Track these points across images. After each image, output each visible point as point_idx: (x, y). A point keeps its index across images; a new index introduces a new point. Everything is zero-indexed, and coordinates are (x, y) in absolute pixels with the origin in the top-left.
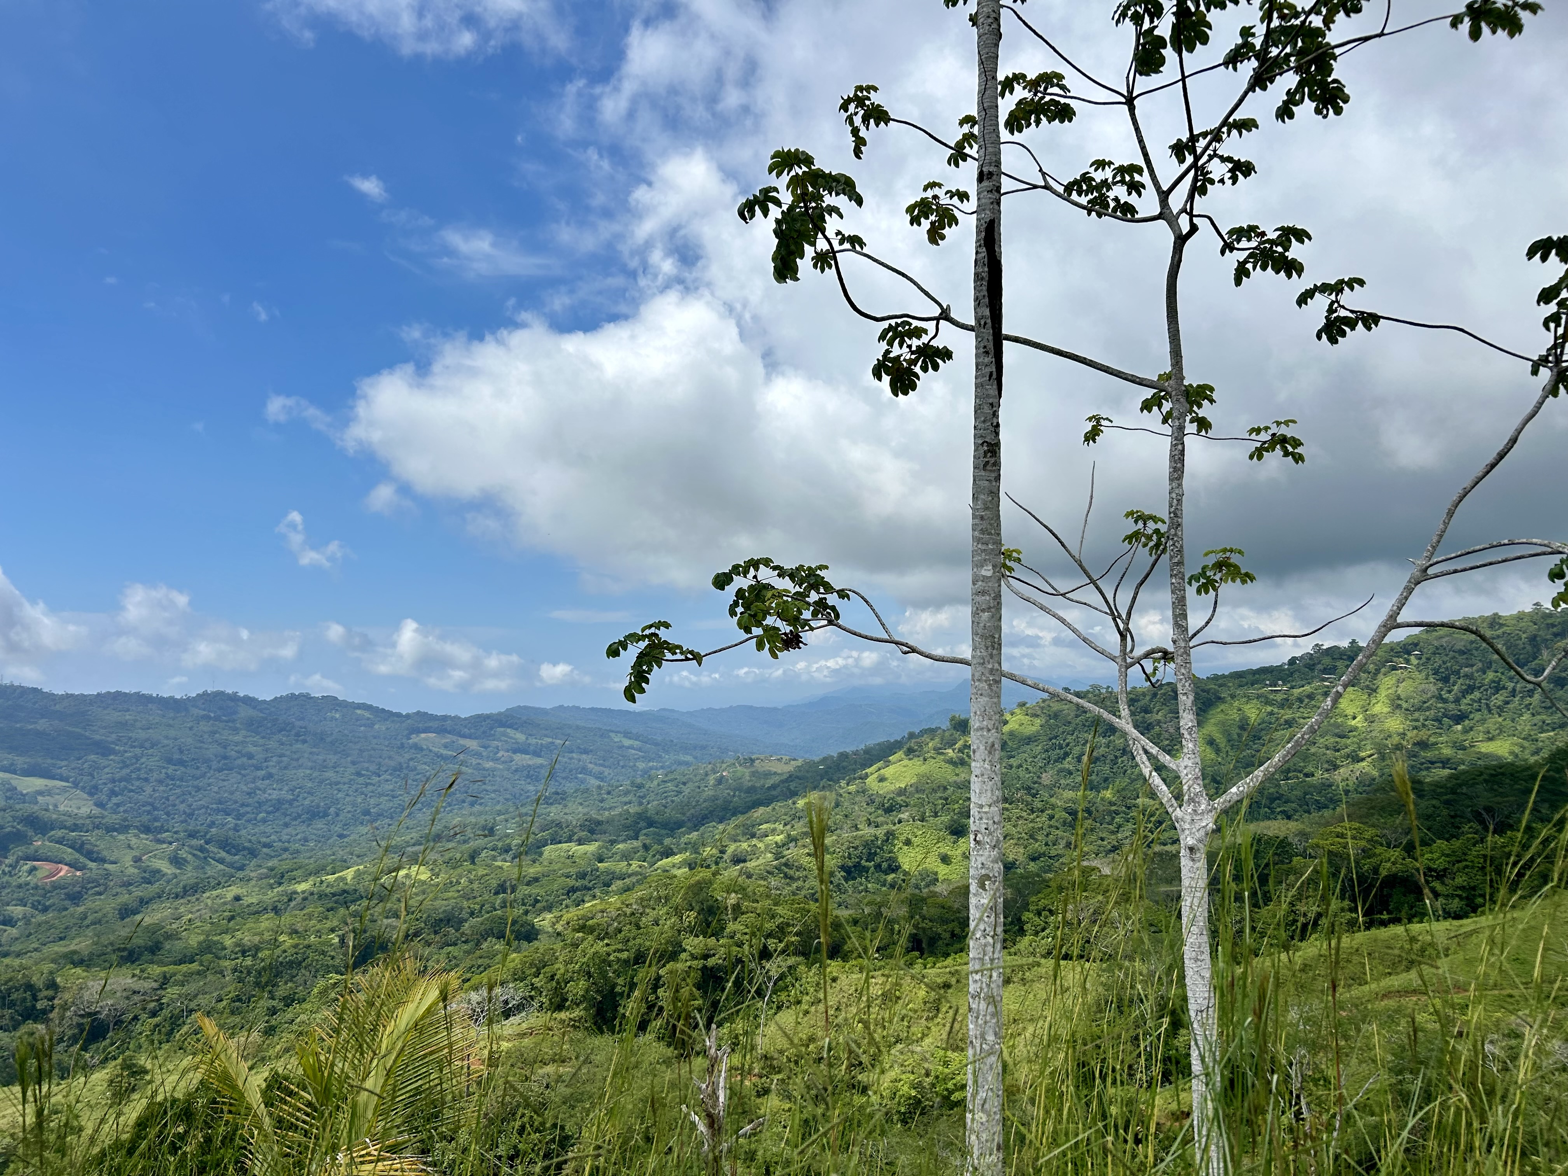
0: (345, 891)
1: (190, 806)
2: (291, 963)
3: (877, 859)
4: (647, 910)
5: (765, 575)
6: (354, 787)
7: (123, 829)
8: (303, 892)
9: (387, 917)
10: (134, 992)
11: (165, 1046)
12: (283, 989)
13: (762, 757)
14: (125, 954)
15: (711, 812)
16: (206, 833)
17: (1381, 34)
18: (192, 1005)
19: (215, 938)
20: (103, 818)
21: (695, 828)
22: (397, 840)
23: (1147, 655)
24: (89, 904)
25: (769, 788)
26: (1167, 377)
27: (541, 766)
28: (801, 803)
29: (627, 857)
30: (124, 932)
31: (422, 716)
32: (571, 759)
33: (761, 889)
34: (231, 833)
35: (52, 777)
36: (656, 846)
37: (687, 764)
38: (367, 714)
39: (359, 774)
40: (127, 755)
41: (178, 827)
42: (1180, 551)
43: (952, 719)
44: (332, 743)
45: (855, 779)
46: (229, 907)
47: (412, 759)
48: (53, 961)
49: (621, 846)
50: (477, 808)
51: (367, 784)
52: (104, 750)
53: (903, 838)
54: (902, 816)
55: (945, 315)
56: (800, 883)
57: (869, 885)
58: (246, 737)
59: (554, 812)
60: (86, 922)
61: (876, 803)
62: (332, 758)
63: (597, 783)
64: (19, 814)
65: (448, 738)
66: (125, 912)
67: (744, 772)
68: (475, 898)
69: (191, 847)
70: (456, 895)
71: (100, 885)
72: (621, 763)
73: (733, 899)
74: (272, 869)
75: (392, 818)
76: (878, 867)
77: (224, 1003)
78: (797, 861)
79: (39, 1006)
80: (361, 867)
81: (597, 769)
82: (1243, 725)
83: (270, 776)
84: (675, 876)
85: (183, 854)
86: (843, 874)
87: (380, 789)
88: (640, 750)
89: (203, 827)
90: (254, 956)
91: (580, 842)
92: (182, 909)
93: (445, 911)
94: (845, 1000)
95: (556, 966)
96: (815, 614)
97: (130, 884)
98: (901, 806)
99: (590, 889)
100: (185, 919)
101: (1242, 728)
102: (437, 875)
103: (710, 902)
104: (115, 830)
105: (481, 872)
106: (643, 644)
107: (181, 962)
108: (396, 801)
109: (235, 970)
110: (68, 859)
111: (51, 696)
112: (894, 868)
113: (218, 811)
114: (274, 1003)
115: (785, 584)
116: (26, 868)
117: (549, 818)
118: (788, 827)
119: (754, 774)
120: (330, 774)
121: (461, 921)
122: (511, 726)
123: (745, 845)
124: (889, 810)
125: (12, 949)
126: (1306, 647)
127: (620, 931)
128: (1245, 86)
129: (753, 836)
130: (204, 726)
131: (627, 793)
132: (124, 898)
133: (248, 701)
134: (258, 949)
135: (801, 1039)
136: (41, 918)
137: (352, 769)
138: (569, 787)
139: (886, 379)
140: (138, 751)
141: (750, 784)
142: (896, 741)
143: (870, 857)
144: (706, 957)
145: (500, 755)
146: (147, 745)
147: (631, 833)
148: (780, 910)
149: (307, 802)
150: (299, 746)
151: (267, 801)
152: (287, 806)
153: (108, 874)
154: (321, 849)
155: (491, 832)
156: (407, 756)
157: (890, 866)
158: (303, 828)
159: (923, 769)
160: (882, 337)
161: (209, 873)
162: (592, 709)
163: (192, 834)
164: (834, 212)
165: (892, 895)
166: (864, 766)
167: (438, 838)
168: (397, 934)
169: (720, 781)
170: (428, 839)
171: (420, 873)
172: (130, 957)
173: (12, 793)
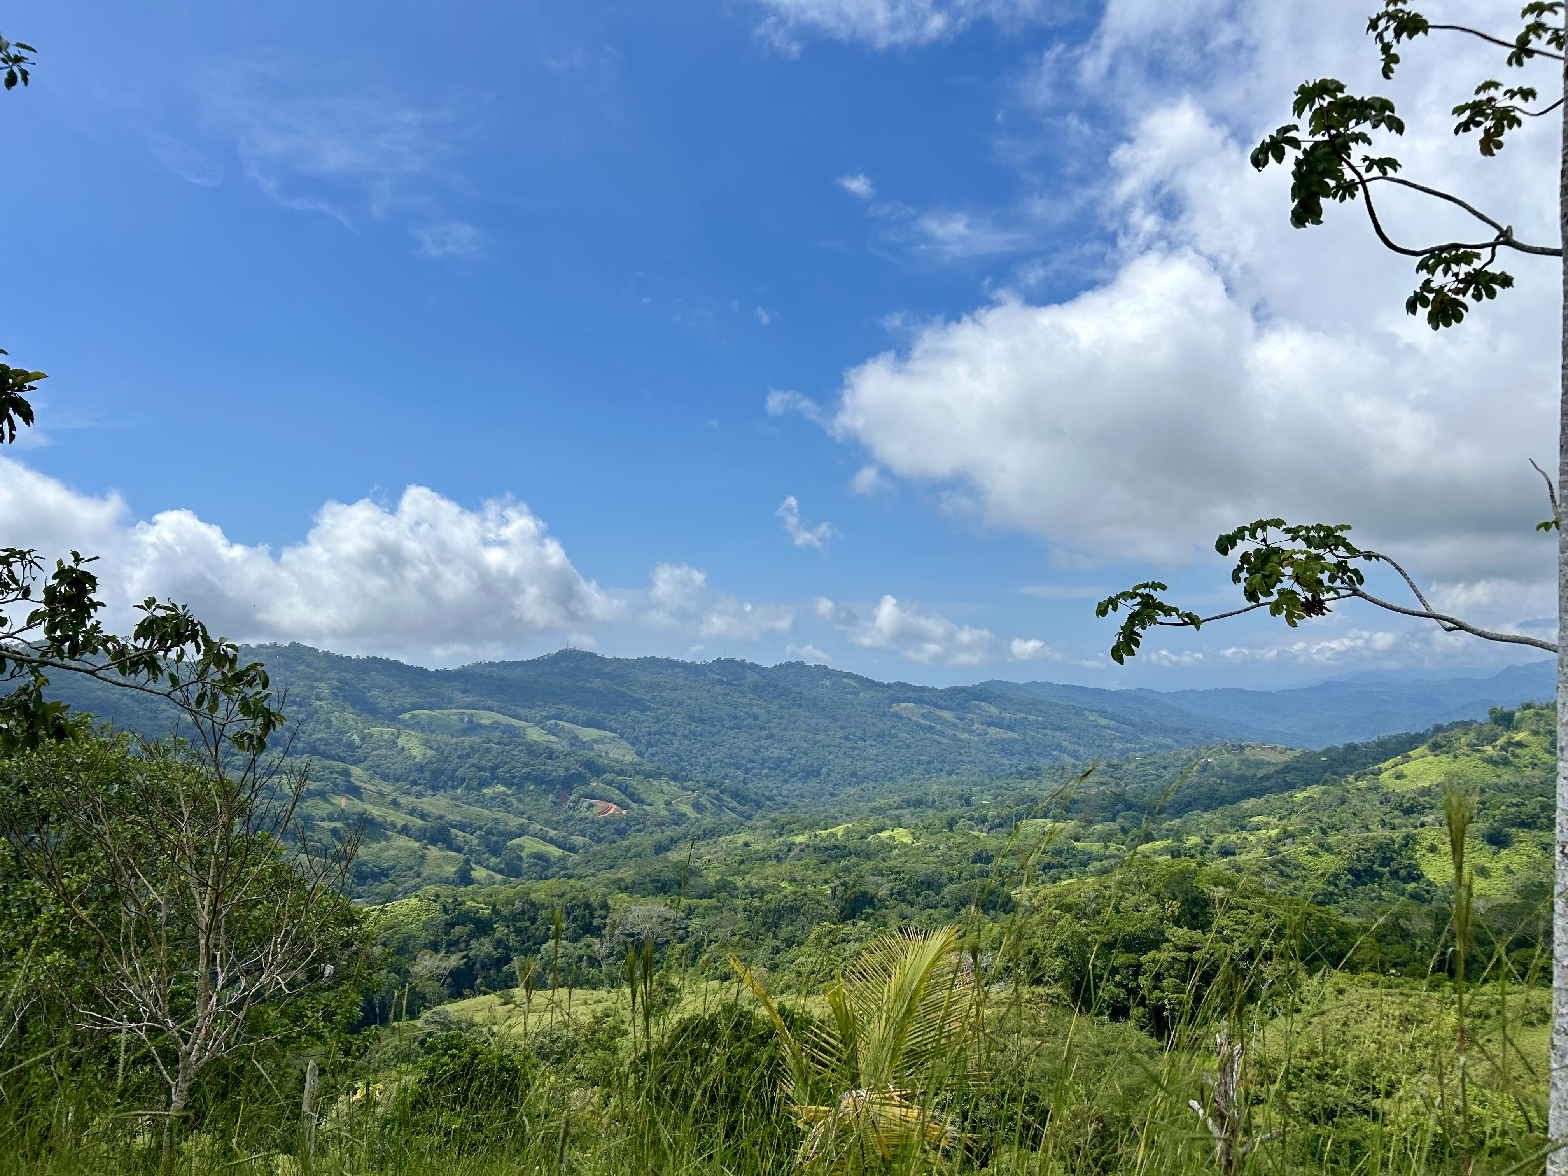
0: (835, 847)
1: (708, 759)
2: (791, 908)
3: (1394, 865)
4: (1127, 895)
6: (842, 751)
7: (657, 776)
8: (801, 844)
9: (873, 875)
10: (666, 919)
11: (691, 970)
12: (785, 931)
13: (1253, 744)
14: (659, 885)
15: (1195, 800)
16: (722, 784)
18: (712, 936)
19: (729, 879)
20: (642, 765)
21: (1178, 814)
22: (880, 802)
24: (632, 839)
25: (1261, 779)
27: (1015, 741)
28: (1299, 796)
29: (1106, 838)
30: (659, 866)
31: (902, 686)
32: (1045, 735)
33: (1254, 885)
34: (741, 785)
35: (604, 728)
36: (1135, 830)
37: (1169, 747)
38: (853, 683)
39: (846, 738)
40: (660, 712)
41: (699, 777)
43: (1492, 712)
44: (823, 709)
45: (1365, 774)
46: (740, 852)
47: (893, 727)
48: (606, 886)
49: (1098, 827)
50: (954, 777)
51: (854, 748)
52: (643, 707)
53: (1426, 844)
54: (1425, 819)
55: (1506, 238)
56: (1299, 883)
57: (1384, 893)
58: (751, 700)
59: (1029, 787)
60: (630, 855)
61: (1392, 803)
62: (824, 723)
63: (1072, 761)
64: (581, 758)
65: (926, 709)
66: (660, 849)
67: (1233, 761)
68: (953, 864)
69: (709, 795)
70: (936, 860)
71: (639, 823)
72: (1097, 743)
73: (1219, 893)
74: (774, 821)
75: (876, 781)
76: (1395, 874)
77: (737, 937)
78: (1295, 858)
79: (596, 922)
80: (850, 825)
81: (1071, 747)
83: (771, 736)
84: (1157, 863)
85: (703, 801)
86: (1350, 877)
87: (865, 754)
88: (1116, 730)
89: (719, 778)
90: (761, 898)
91: (1056, 819)
92: (703, 850)
93: (925, 875)
94: (1354, 1015)
95: (1034, 940)
96: (1333, 579)
97: (663, 825)
98: (1424, 808)
99: (1066, 867)
100: (705, 859)
102: (918, 839)
103: (1196, 893)
104: (651, 776)
105: (959, 839)
106: (1135, 604)
107: (702, 897)
108: (880, 766)
109: (745, 909)
110: (616, 798)
111: (602, 659)
112: (1414, 876)
113: (730, 765)
114: (778, 943)
116: (585, 804)
117: (1024, 793)
118: (1284, 822)
119: (1243, 762)
120: (822, 737)
121: (942, 886)
122: (984, 700)
123: (1233, 837)
124: (1409, 811)
125: (575, 872)
127: (1099, 913)
129: (1243, 828)
130: (719, 689)
131: (1104, 773)
132: (658, 836)
133: (754, 667)
134: (763, 892)
135: (1301, 1051)
136: (596, 848)
137: (840, 734)
138: (1044, 763)
139: (1424, 312)
140: (668, 709)
141: (1240, 772)
142: (1419, 734)
143: (1385, 861)
144: (1191, 949)
145: (975, 726)
146: (675, 704)
147: (1108, 814)
148: (1275, 909)
149: (803, 762)
150: (795, 709)
151: (770, 758)
152: (786, 764)
153: (646, 814)
154: (815, 805)
155: (968, 802)
156: (889, 724)
157: (1409, 874)
158: (799, 785)
159: (1455, 766)
161: (724, 820)
162: (1066, 686)
163: (710, 785)
164: (1363, 138)
165: (1413, 907)
166: (1377, 760)
167: (918, 803)
168: (883, 892)
169: (1205, 767)
170: (909, 803)
171: (902, 836)
172: (662, 887)
173: (575, 740)
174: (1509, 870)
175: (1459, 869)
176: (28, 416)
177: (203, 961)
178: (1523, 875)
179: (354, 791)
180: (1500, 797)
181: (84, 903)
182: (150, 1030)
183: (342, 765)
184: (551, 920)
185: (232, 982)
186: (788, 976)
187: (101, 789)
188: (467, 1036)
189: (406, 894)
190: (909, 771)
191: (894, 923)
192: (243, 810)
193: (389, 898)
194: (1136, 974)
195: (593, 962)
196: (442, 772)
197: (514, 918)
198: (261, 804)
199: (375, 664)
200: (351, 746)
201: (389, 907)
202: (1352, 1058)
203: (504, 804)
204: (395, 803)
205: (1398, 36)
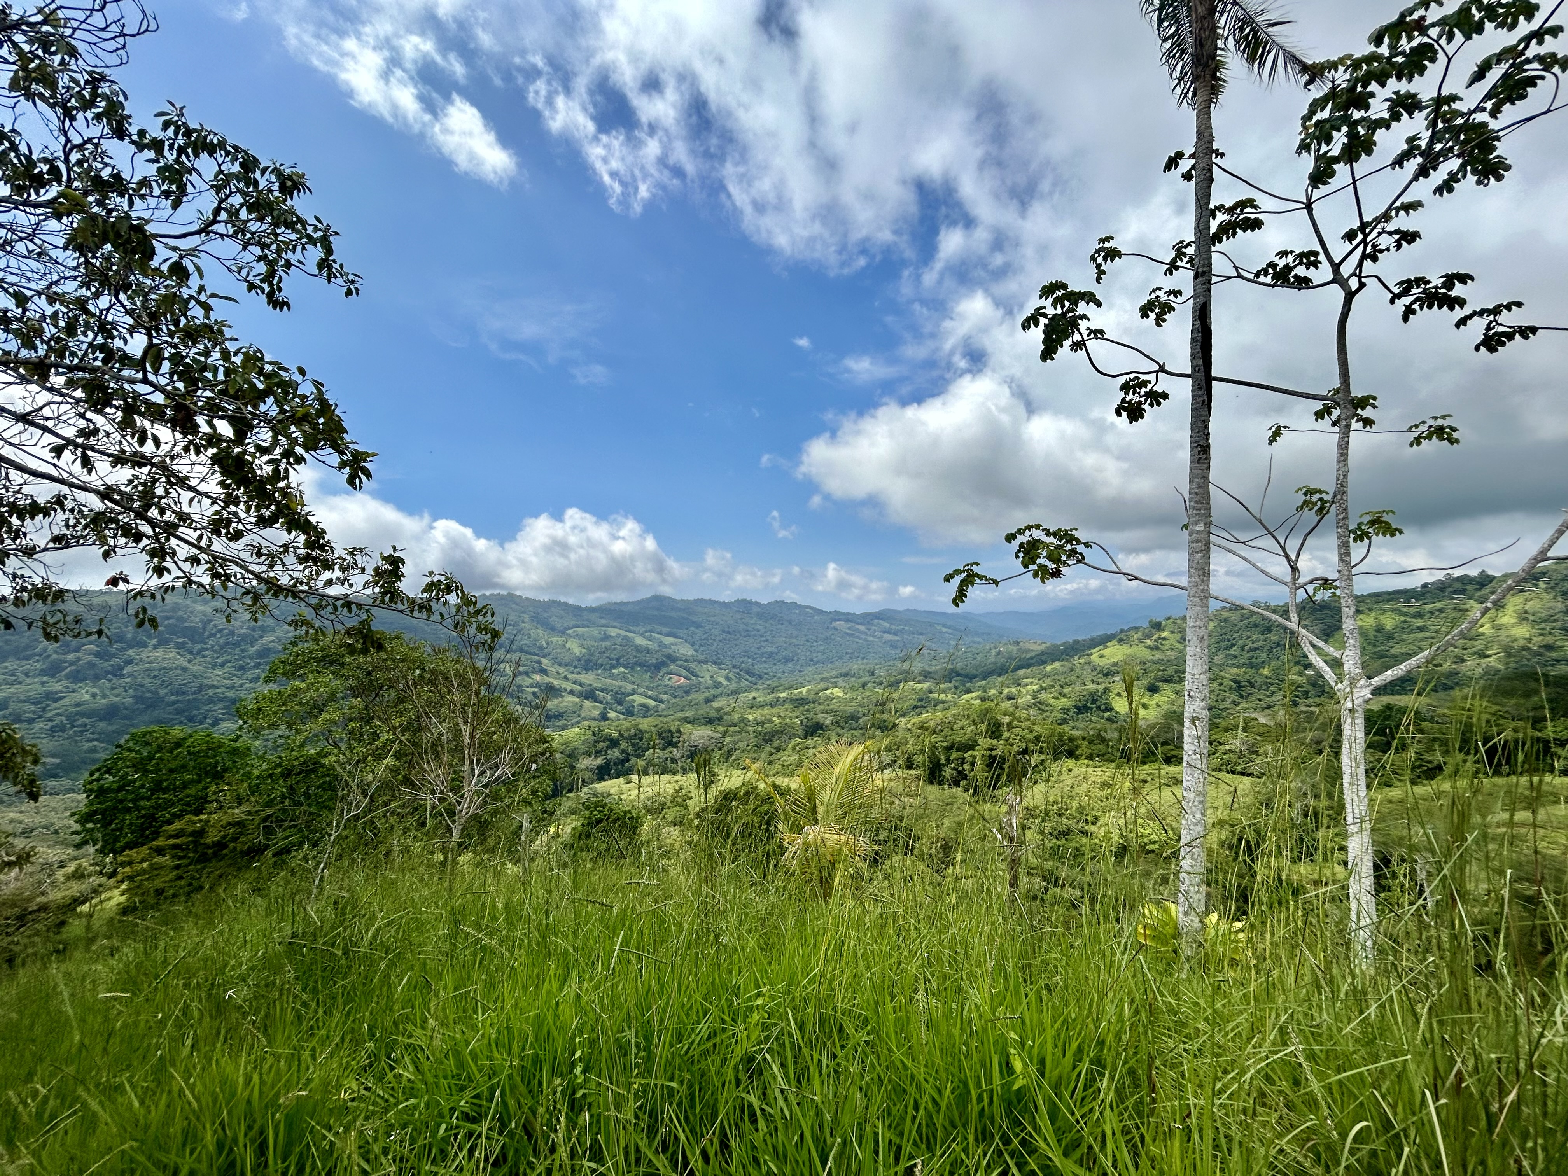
0: (802, 699)
1: (733, 653)
2: (779, 731)
3: (1098, 703)
4: (957, 722)
5: (1038, 534)
6: (805, 648)
7: (706, 662)
8: (783, 697)
9: (822, 713)
10: (712, 738)
11: (725, 765)
12: (776, 743)
13: (1024, 641)
14: (708, 720)
15: (993, 670)
16: (740, 666)
17: (1549, 111)
18: (737, 746)
19: (745, 716)
20: (697, 657)
21: (984, 678)
22: (826, 675)
23: (1311, 582)
24: (693, 696)
25: (1029, 659)
26: (1337, 391)
27: (898, 641)
28: (1049, 668)
29: (945, 692)
30: (707, 710)
31: (838, 613)
33: (1025, 715)
34: (751, 667)
35: (677, 637)
36: (961, 687)
37: (979, 643)
39: (808, 641)
40: (707, 628)
41: (728, 663)
42: (1346, 510)
43: (1150, 622)
44: (795, 625)
45: (1084, 655)
46: (751, 702)
47: (833, 634)
48: (679, 721)
49: (942, 686)
50: (865, 661)
51: (812, 646)
52: (698, 626)
53: (1114, 692)
54: (1114, 679)
55: (1162, 369)
56: (1048, 714)
57: (1092, 718)
58: (756, 621)
59: (906, 665)
60: (692, 704)
61: (1098, 671)
62: (795, 633)
64: (664, 653)
65: (850, 625)
66: (708, 701)
67: (1013, 649)
68: (865, 707)
69: (734, 672)
70: (856, 705)
71: (697, 688)
72: (942, 641)
73: (1006, 719)
74: (769, 685)
75: (824, 664)
76: (1099, 708)
77: (750, 747)
78: (1047, 701)
79: (674, 740)
80: (810, 687)
82: (1380, 629)
83: (767, 640)
84: (973, 704)
85: (730, 675)
86: (1075, 710)
87: (818, 649)
88: (952, 634)
89: (739, 663)
90: (762, 726)
91: (919, 682)
92: (731, 702)
93: (850, 712)
94: (1077, 782)
95: (908, 746)
96: (1068, 557)
97: (709, 688)
98: (1114, 673)
99: (925, 707)
100: (732, 706)
101: (1378, 631)
102: (846, 694)
103: (994, 720)
104: (703, 662)
105: (868, 694)
106: (964, 575)
107: (731, 726)
108: (826, 655)
109: (754, 732)
110: (684, 674)
111: (675, 601)
112: (1109, 709)
113: (745, 656)
114: (772, 749)
115: (1051, 540)
116: (667, 678)
117: (902, 669)
118: (1041, 681)
119: (1019, 650)
120: (794, 640)
121: (859, 718)
122: (882, 619)
123: (1014, 690)
124: (1106, 675)
125: (663, 714)
126: (1440, 576)
127: (942, 731)
128: (1410, 177)
129: (1019, 685)
130: (738, 616)
131: (945, 657)
132: (707, 694)
133: (757, 604)
134: (764, 723)
135: (1050, 801)
136: (674, 700)
137: (804, 638)
138: (913, 653)
139: (1124, 414)
140: (711, 626)
141: (1017, 656)
142: (1112, 634)
143: (1094, 702)
144: (991, 750)
145: (877, 634)
146: (714, 623)
147: (948, 679)
148: (1035, 728)
149: (784, 654)
150: (780, 626)
151: (766, 652)
152: (775, 655)
153: (700, 683)
154: (791, 677)
155: (873, 674)
156: (830, 633)
157: (1106, 708)
158: (782, 666)
159: (1130, 651)
160: (1122, 389)
161: (742, 685)
162: (926, 611)
163: (734, 667)
164: (1084, 317)
165: (1108, 725)
166: (1090, 648)
167: (846, 675)
168: (828, 722)
169: (999, 653)
170: (841, 675)
171: (838, 692)
172: (710, 721)
173: (661, 644)
174: (1158, 705)
175: (1131, 704)
176: (368, 475)
177: (467, 762)
178: (1166, 707)
179: (544, 672)
180: (1154, 667)
181: (403, 732)
182: (440, 799)
183: (536, 658)
184: (650, 739)
185: (482, 773)
186: (778, 767)
187: (410, 672)
188: (607, 801)
189: (572, 726)
190: (841, 658)
191: (834, 738)
192: (485, 682)
193: (563, 728)
194: (963, 763)
195: (674, 761)
196: (590, 661)
197: (629, 739)
198: (495, 679)
199: (553, 603)
200: (541, 648)
201: (564, 733)
202: (1075, 804)
203: (624, 678)
204: (566, 678)
205: (1105, 259)
